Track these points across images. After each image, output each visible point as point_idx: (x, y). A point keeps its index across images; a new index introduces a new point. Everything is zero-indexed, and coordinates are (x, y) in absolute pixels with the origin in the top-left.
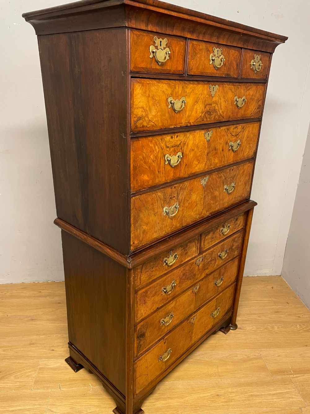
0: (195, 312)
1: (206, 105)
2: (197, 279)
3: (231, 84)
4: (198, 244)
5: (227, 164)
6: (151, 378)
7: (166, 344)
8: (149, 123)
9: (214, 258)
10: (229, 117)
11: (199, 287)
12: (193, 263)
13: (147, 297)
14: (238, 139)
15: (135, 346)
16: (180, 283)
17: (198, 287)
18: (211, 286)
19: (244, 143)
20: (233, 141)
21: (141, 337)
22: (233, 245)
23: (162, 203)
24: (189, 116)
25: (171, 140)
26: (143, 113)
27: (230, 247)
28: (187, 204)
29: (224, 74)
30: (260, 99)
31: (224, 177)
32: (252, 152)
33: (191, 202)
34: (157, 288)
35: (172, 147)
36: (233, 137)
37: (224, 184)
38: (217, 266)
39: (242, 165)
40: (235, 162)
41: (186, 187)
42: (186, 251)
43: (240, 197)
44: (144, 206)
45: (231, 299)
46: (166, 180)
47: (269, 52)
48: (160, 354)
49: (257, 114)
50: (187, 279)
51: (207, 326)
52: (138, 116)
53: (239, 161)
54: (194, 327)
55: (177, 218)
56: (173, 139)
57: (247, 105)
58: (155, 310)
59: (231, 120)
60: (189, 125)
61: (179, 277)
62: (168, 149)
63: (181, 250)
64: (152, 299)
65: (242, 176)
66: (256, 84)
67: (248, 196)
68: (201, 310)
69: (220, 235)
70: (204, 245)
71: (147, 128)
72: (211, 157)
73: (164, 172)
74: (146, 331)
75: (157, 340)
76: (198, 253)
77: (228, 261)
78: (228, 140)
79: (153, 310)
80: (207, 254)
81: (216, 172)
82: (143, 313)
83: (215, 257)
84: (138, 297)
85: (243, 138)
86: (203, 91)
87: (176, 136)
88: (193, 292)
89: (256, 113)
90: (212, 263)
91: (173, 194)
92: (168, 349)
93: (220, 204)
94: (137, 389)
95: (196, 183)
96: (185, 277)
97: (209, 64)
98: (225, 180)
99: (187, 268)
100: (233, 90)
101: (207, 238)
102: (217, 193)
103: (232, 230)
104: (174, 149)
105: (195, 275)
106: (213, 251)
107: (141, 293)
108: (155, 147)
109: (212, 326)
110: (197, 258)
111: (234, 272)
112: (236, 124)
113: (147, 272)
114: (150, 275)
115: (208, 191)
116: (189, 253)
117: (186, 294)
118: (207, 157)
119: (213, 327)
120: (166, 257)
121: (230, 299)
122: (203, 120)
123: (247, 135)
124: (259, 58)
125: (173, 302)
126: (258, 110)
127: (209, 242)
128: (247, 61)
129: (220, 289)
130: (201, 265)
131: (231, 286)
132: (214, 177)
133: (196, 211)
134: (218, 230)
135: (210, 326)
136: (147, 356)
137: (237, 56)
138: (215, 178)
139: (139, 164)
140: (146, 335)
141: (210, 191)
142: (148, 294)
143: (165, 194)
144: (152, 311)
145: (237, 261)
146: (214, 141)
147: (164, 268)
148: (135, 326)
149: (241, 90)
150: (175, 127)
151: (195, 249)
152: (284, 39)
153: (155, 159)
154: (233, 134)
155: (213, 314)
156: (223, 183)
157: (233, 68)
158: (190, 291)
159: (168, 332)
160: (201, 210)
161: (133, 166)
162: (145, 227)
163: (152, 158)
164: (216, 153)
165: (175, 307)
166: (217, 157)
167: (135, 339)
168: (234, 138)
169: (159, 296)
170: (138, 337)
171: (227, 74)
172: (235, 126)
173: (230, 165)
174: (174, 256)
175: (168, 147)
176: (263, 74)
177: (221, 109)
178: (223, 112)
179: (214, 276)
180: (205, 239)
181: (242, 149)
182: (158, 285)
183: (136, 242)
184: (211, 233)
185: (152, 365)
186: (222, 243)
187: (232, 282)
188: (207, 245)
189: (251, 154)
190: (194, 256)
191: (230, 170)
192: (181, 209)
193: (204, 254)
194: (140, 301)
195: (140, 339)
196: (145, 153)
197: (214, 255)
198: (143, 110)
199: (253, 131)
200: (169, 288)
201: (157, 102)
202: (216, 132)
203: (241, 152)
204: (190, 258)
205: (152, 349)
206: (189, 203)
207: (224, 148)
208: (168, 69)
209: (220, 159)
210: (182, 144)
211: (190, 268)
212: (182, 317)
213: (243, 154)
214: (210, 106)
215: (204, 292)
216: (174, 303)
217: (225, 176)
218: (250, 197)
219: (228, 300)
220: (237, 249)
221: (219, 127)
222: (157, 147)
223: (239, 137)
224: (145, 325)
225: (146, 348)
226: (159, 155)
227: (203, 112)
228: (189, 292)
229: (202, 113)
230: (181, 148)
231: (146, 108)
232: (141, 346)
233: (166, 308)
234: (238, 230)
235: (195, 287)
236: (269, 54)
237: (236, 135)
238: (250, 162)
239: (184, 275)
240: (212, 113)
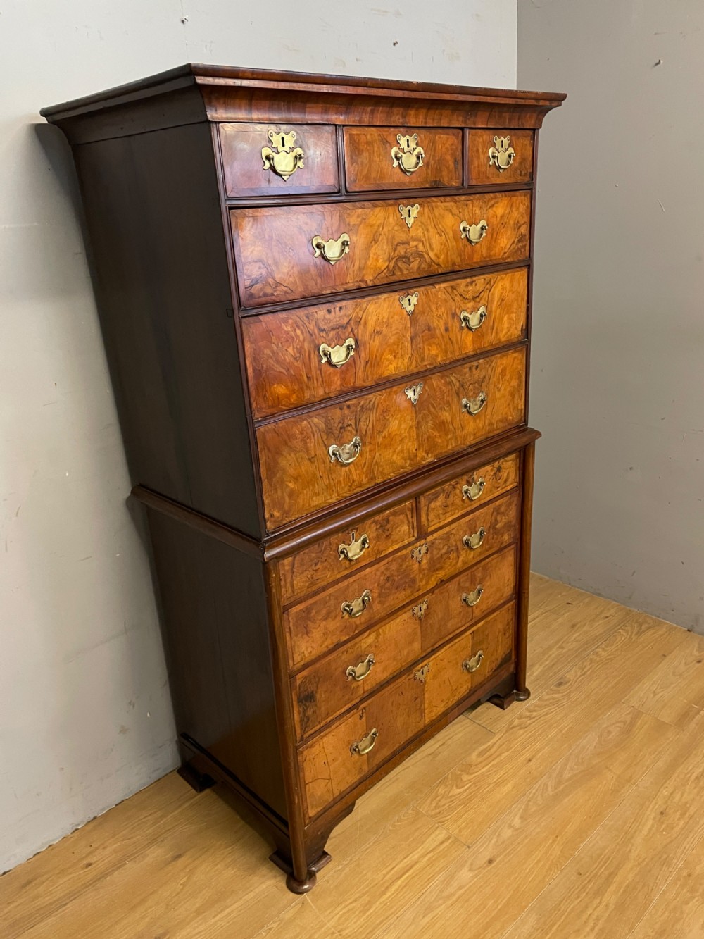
0: (423, 659)
1: (397, 245)
2: (419, 590)
3: (448, 199)
4: (412, 517)
5: (461, 357)
6: (339, 787)
7: (364, 718)
8: (278, 288)
9: (454, 548)
10: (454, 264)
11: (427, 606)
12: (406, 556)
13: (310, 620)
14: (480, 305)
15: (297, 717)
16: (380, 595)
17: (424, 606)
18: (456, 605)
19: (496, 312)
20: (468, 310)
21: (306, 701)
22: (497, 521)
23: (325, 438)
24: (360, 269)
25: (328, 316)
26: (261, 270)
27: (489, 524)
28: (381, 439)
29: (427, 182)
30: (523, 222)
31: (458, 383)
32: (516, 328)
33: (389, 435)
34: (332, 602)
35: (333, 329)
36: (467, 301)
37: (461, 396)
38: (464, 563)
39: (499, 355)
40: (478, 351)
41: (373, 406)
42: (387, 533)
43: (501, 421)
44: (286, 444)
45: (507, 635)
46: (325, 393)
47: (528, 127)
48: (353, 739)
49: (519, 253)
50: (397, 589)
51: (455, 690)
52: (253, 277)
53: (489, 348)
54: (426, 689)
55: (360, 468)
56: (333, 313)
57: (492, 237)
58: (330, 647)
59: (457, 268)
60: (363, 285)
61: (377, 584)
62: (323, 334)
63: (376, 529)
64: (322, 625)
65: (502, 378)
66: (507, 193)
67: (523, 419)
68: (437, 654)
69: (463, 500)
70: (428, 520)
71: (273, 298)
72: (421, 345)
73: (320, 379)
74: (315, 689)
75: (343, 710)
76: (416, 535)
77: (488, 554)
78: (455, 310)
79: (327, 647)
80: (436, 539)
81: (439, 374)
82: (305, 652)
83: (456, 545)
84: (290, 618)
85: (492, 301)
86: (385, 218)
87: (337, 309)
88: (413, 615)
89: (516, 252)
90: (451, 558)
91: (346, 421)
92: (371, 729)
93: (456, 439)
94: (310, 807)
95: (395, 397)
96: (392, 584)
97: (390, 168)
98: (461, 389)
99: (394, 567)
100: (455, 211)
101: (432, 505)
102: (445, 416)
103: (491, 491)
104: (338, 333)
105: (413, 581)
106: (449, 534)
107: (297, 612)
108: (295, 330)
109: (468, 691)
110: (413, 547)
111: (507, 578)
112: (471, 277)
113: (306, 570)
114: (312, 578)
115: (425, 412)
116: (395, 536)
117: (398, 620)
118: (412, 347)
119: (472, 692)
120: (344, 543)
121: (505, 634)
122: (394, 274)
123: (501, 296)
124: (506, 142)
125: (369, 635)
126: (521, 244)
127: (439, 515)
128: (478, 151)
129: (477, 613)
130: (424, 561)
131: (503, 609)
132: (435, 383)
133: (402, 451)
134: (458, 491)
135: (464, 690)
136: (324, 740)
137: (452, 144)
138: (438, 386)
139: (265, 366)
140: (318, 696)
141: (429, 411)
142: (312, 614)
143: (329, 420)
144: (324, 649)
145: (513, 555)
146: (424, 313)
147: (341, 565)
148: (292, 676)
149: (474, 209)
150: (334, 291)
151: (407, 528)
152: (558, 99)
153: (298, 355)
154: (467, 297)
155: (467, 664)
156: (458, 394)
157: (448, 168)
158: (408, 613)
159: (366, 695)
160: (414, 451)
161: (254, 369)
162: (291, 485)
163: (292, 352)
164: (433, 336)
165: (377, 644)
166: (434, 343)
167: (294, 703)
168: (470, 305)
169: (337, 620)
170: (299, 701)
171: (435, 182)
172: (468, 280)
173: (468, 359)
174: (360, 541)
175: (324, 330)
176: (521, 172)
177: (432, 250)
178: (436, 255)
179: (459, 584)
180: (430, 509)
181: (491, 324)
182: (331, 598)
183: (276, 514)
184: (442, 495)
185: (338, 761)
186: (470, 517)
187: (504, 600)
188: (435, 521)
189: (516, 332)
190: (406, 542)
191: (470, 368)
192: (368, 450)
193: (429, 539)
194: (297, 628)
195: (305, 705)
196: (276, 343)
197: (452, 541)
198: (262, 266)
199: (512, 286)
200: (356, 605)
201: (288, 248)
202: (426, 294)
203: (490, 331)
204: (397, 547)
205: (333, 727)
206: (384, 437)
207: (449, 325)
208: (305, 185)
209: (443, 347)
210: (352, 322)
211: (401, 566)
212: (393, 667)
213: (496, 333)
214: (406, 246)
215: (440, 616)
216: (373, 636)
217: (459, 381)
218: (526, 421)
219: (500, 638)
220: (508, 530)
221: (432, 284)
222: (298, 332)
223: (482, 301)
224: (312, 677)
225: (320, 723)
226: (306, 345)
227: (393, 259)
228: (406, 616)
229: (390, 261)
230: (352, 331)
231: (267, 260)
232: (308, 718)
233: (357, 646)
234: (504, 491)
235: (417, 606)
236: (531, 133)
237: (474, 299)
238: (517, 349)
239: (388, 579)
240: (411, 260)
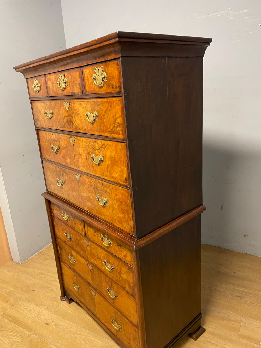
1: (65, 117)
5: (93, 174)
7: (75, 278)
19: (108, 161)
20: (95, 154)
29: (70, 93)
34: (63, 227)
35: (54, 141)
36: (94, 150)
37: (96, 192)
39: (113, 186)
42: (74, 222)
48: (73, 280)
52: (36, 119)
54: (95, 301)
56: (53, 136)
59: (87, 133)
60: (58, 129)
63: (71, 217)
71: (40, 126)
76: (84, 234)
78: (89, 151)
80: (92, 245)
85: (106, 155)
86: (60, 106)
87: (54, 134)
89: (117, 132)
91: (60, 172)
93: (96, 210)
95: (72, 174)
96: (78, 243)
100: (83, 106)
105: (85, 251)
112: (94, 139)
115: (82, 188)
116: (77, 226)
118: (75, 158)
119: (117, 338)
122: (65, 128)
124: (101, 70)
128: (87, 77)
132: (85, 178)
133: (76, 197)
138: (86, 181)
141: (84, 189)
154: (94, 147)
157: (76, 86)
171: (73, 92)
173: (98, 177)
175: (52, 140)
178: (78, 124)
181: (107, 166)
190: (81, 233)
191: (99, 182)
192: (66, 187)
202: (78, 140)
203: (106, 170)
207: (87, 157)
209: (86, 165)
210: (58, 141)
211: (80, 240)
213: (110, 173)
214: (68, 118)
215: (98, 280)
217: (94, 185)
221: (80, 137)
223: (101, 153)
227: (64, 122)
229: (63, 122)
230: (58, 143)
240: (70, 124)
